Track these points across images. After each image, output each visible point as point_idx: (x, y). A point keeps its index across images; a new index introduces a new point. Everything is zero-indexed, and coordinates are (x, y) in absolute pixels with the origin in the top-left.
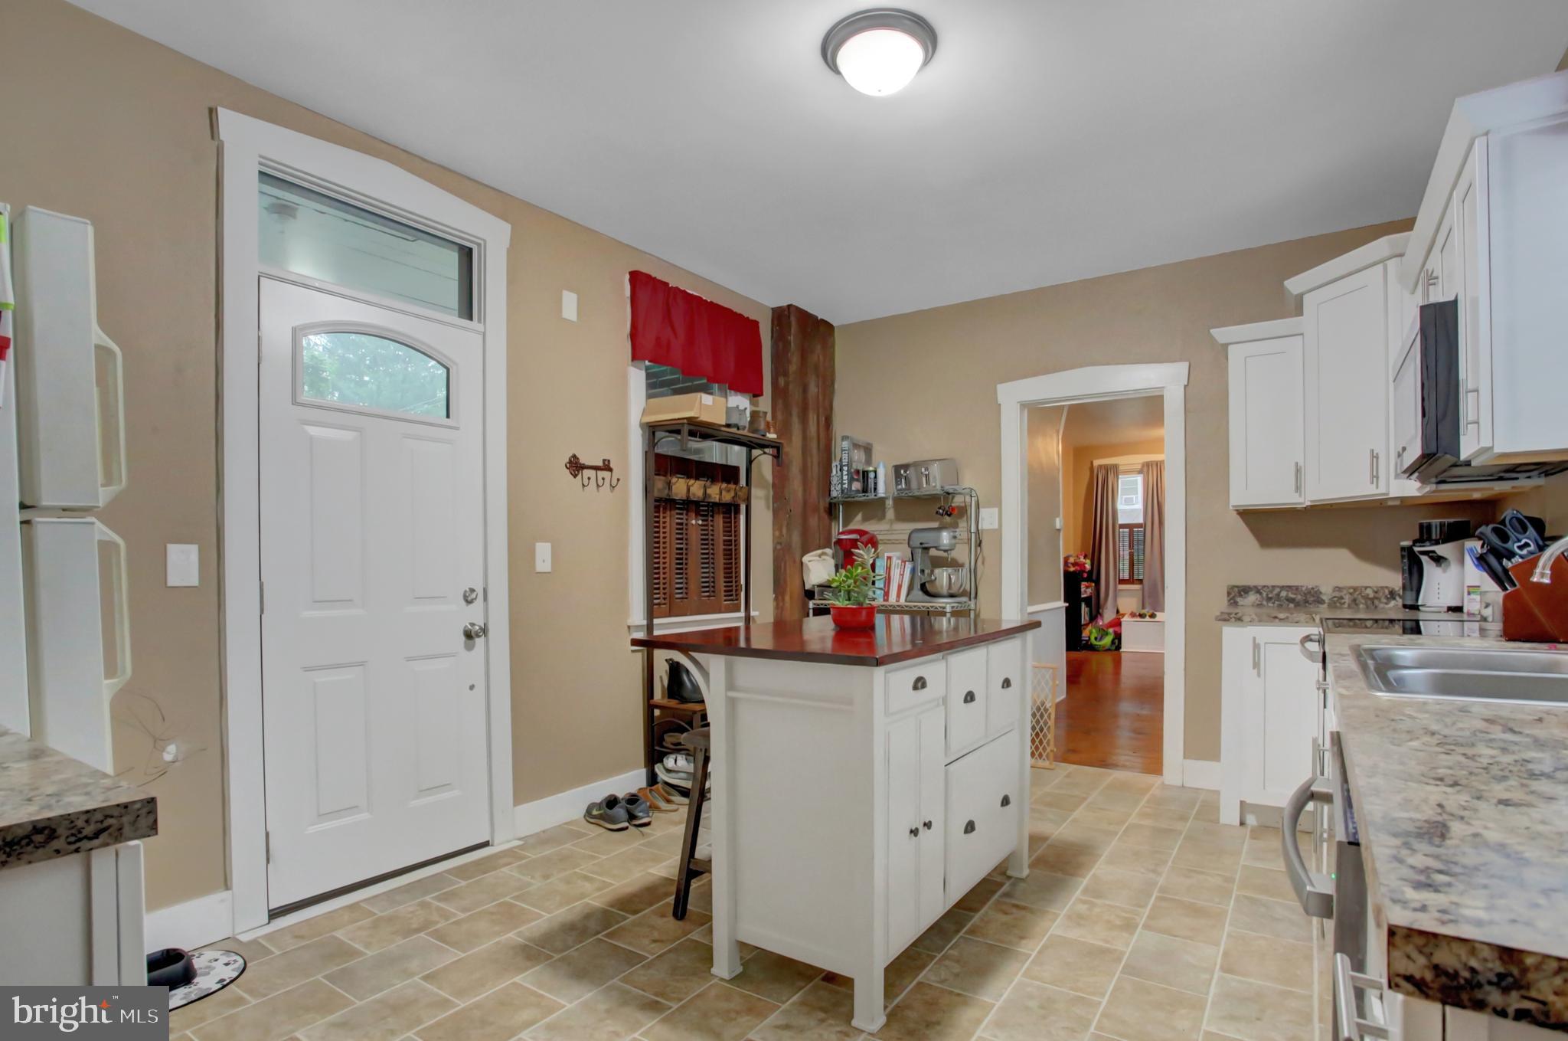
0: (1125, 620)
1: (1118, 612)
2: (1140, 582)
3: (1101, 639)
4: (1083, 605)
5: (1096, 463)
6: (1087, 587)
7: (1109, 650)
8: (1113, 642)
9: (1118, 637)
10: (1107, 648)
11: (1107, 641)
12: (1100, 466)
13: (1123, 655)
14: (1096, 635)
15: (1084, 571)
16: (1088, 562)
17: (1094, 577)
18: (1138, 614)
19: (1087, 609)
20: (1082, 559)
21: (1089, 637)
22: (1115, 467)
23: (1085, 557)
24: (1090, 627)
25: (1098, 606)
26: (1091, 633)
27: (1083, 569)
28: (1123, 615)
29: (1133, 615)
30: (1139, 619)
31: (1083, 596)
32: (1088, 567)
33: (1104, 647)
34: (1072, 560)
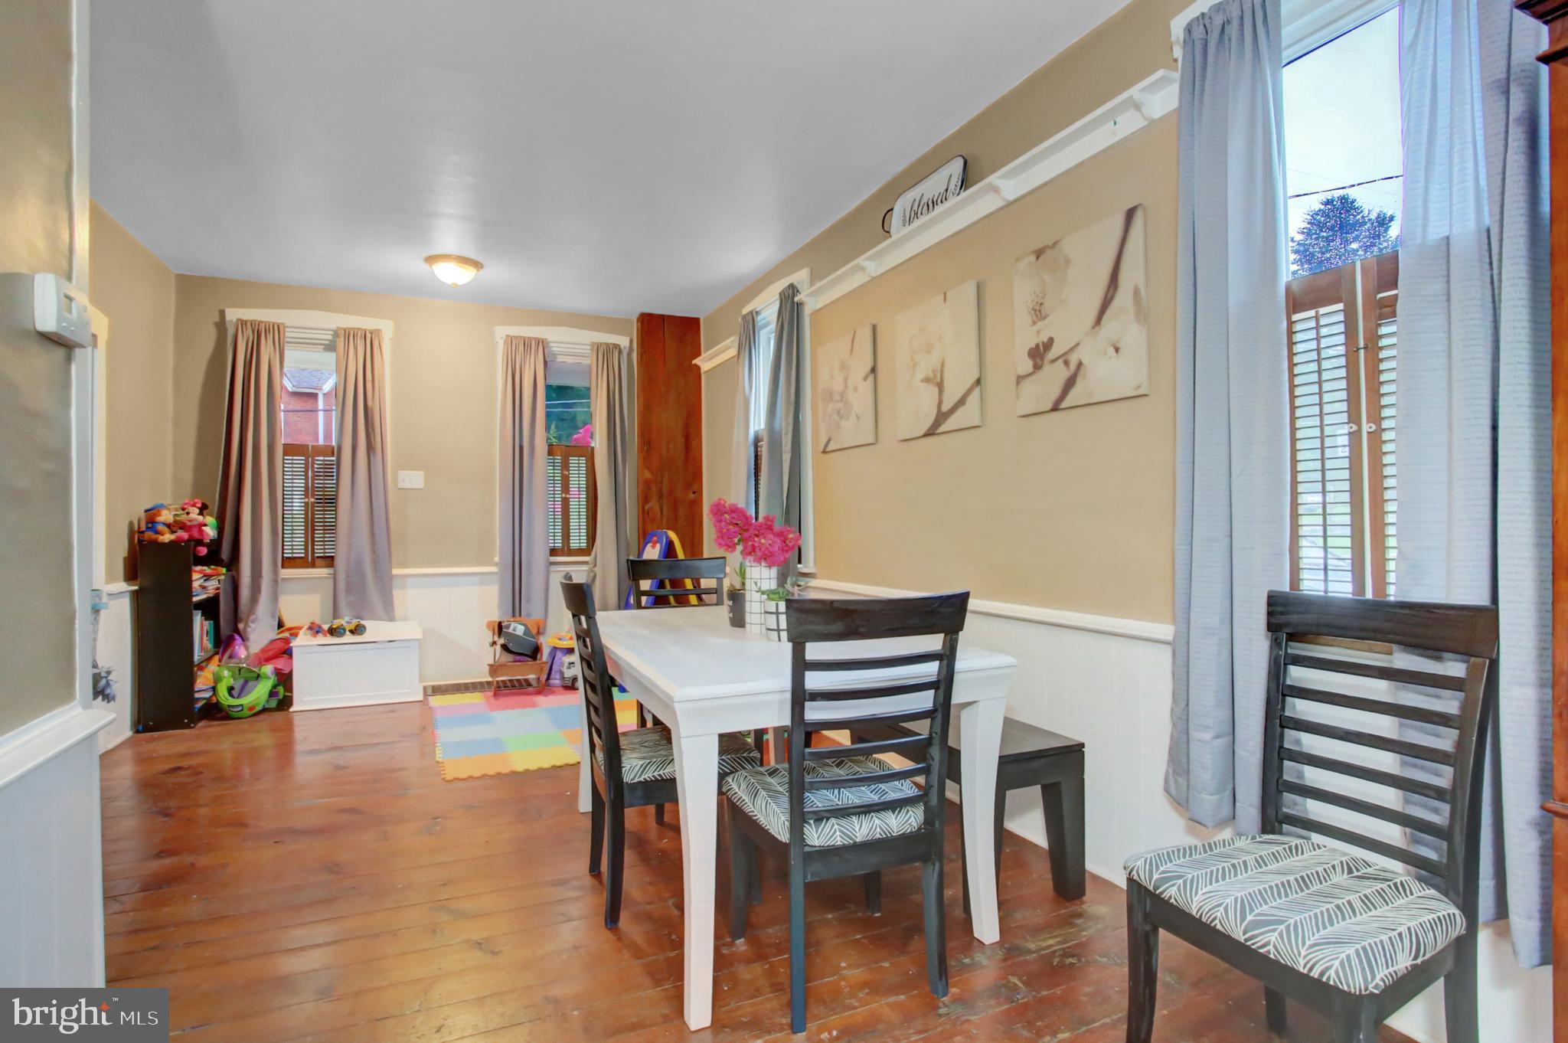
0: (301, 643)
1: (280, 625)
2: (329, 561)
3: (242, 692)
4: (198, 618)
5: (233, 315)
6: (208, 577)
7: (264, 710)
8: (272, 694)
9: (285, 679)
10: (259, 708)
11: (259, 694)
12: (243, 323)
13: (298, 721)
14: (231, 682)
15: (200, 542)
16: (210, 520)
17: (225, 554)
18: (326, 627)
19: (208, 625)
20: (194, 514)
21: (214, 689)
22: (278, 329)
23: (203, 509)
24: (213, 666)
25: (236, 617)
26: (217, 679)
27: (196, 535)
28: (294, 632)
29: (315, 630)
30: (330, 640)
31: (195, 599)
32: (210, 532)
33: (251, 708)
34: (166, 516)
